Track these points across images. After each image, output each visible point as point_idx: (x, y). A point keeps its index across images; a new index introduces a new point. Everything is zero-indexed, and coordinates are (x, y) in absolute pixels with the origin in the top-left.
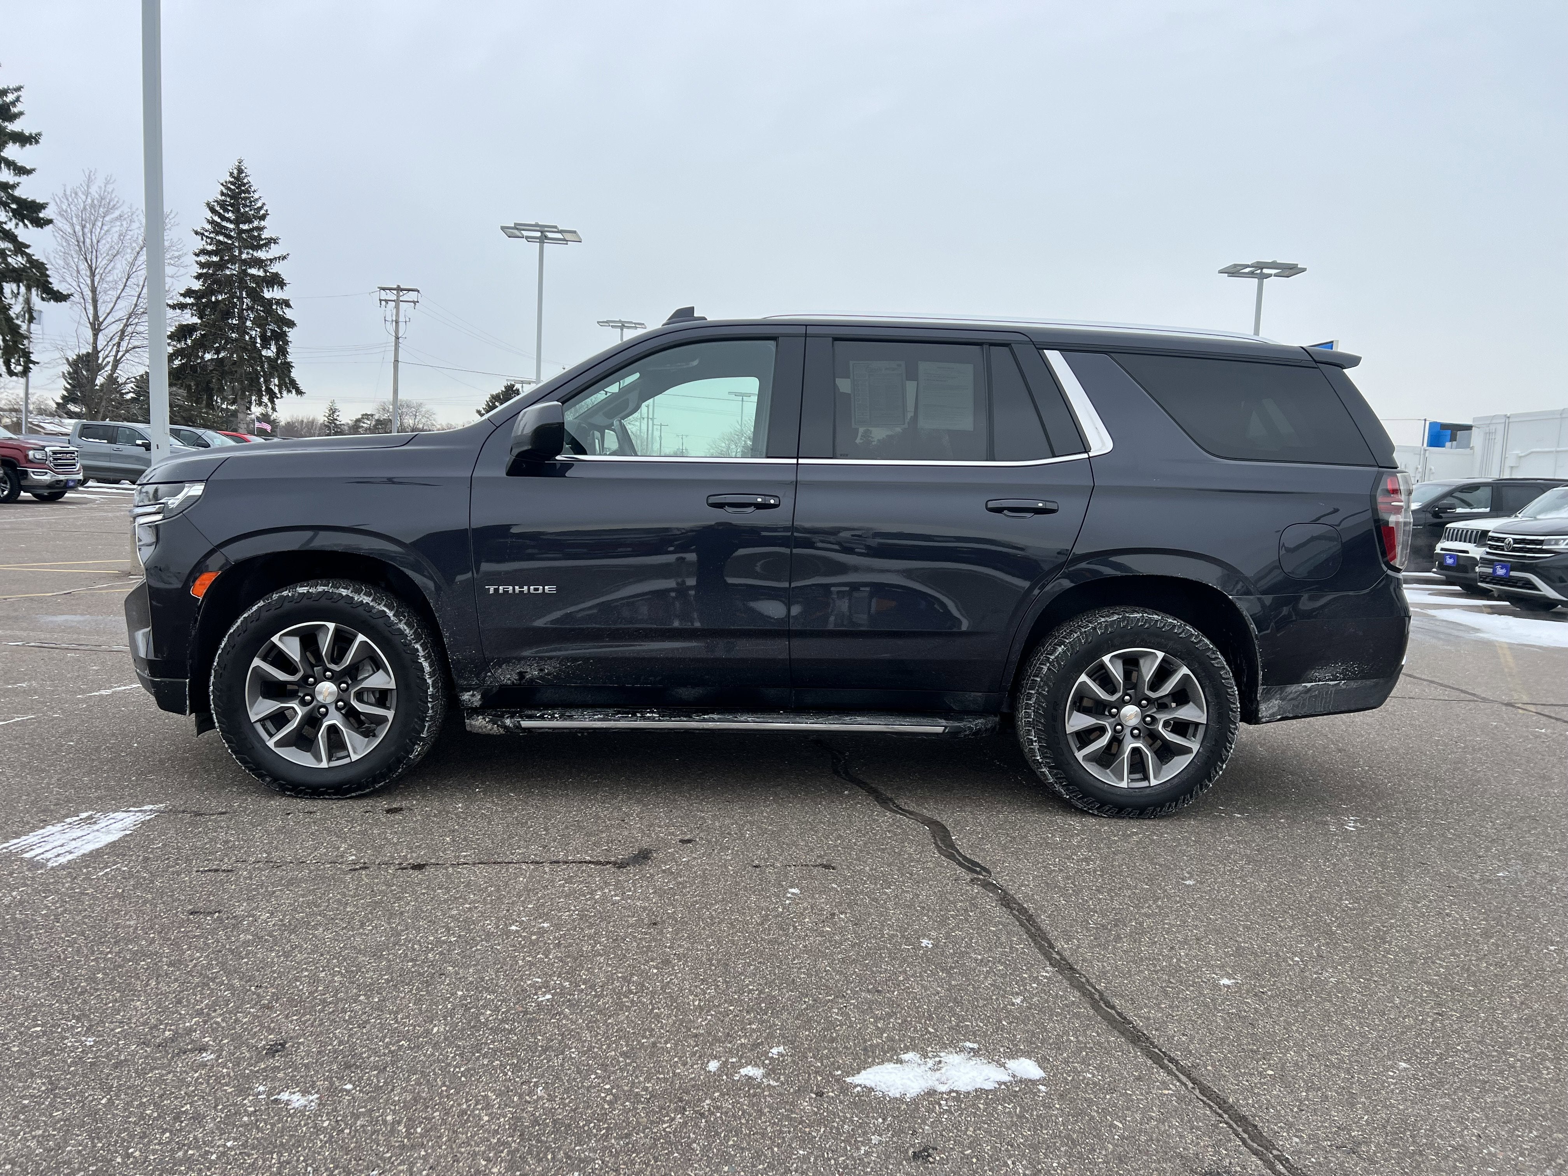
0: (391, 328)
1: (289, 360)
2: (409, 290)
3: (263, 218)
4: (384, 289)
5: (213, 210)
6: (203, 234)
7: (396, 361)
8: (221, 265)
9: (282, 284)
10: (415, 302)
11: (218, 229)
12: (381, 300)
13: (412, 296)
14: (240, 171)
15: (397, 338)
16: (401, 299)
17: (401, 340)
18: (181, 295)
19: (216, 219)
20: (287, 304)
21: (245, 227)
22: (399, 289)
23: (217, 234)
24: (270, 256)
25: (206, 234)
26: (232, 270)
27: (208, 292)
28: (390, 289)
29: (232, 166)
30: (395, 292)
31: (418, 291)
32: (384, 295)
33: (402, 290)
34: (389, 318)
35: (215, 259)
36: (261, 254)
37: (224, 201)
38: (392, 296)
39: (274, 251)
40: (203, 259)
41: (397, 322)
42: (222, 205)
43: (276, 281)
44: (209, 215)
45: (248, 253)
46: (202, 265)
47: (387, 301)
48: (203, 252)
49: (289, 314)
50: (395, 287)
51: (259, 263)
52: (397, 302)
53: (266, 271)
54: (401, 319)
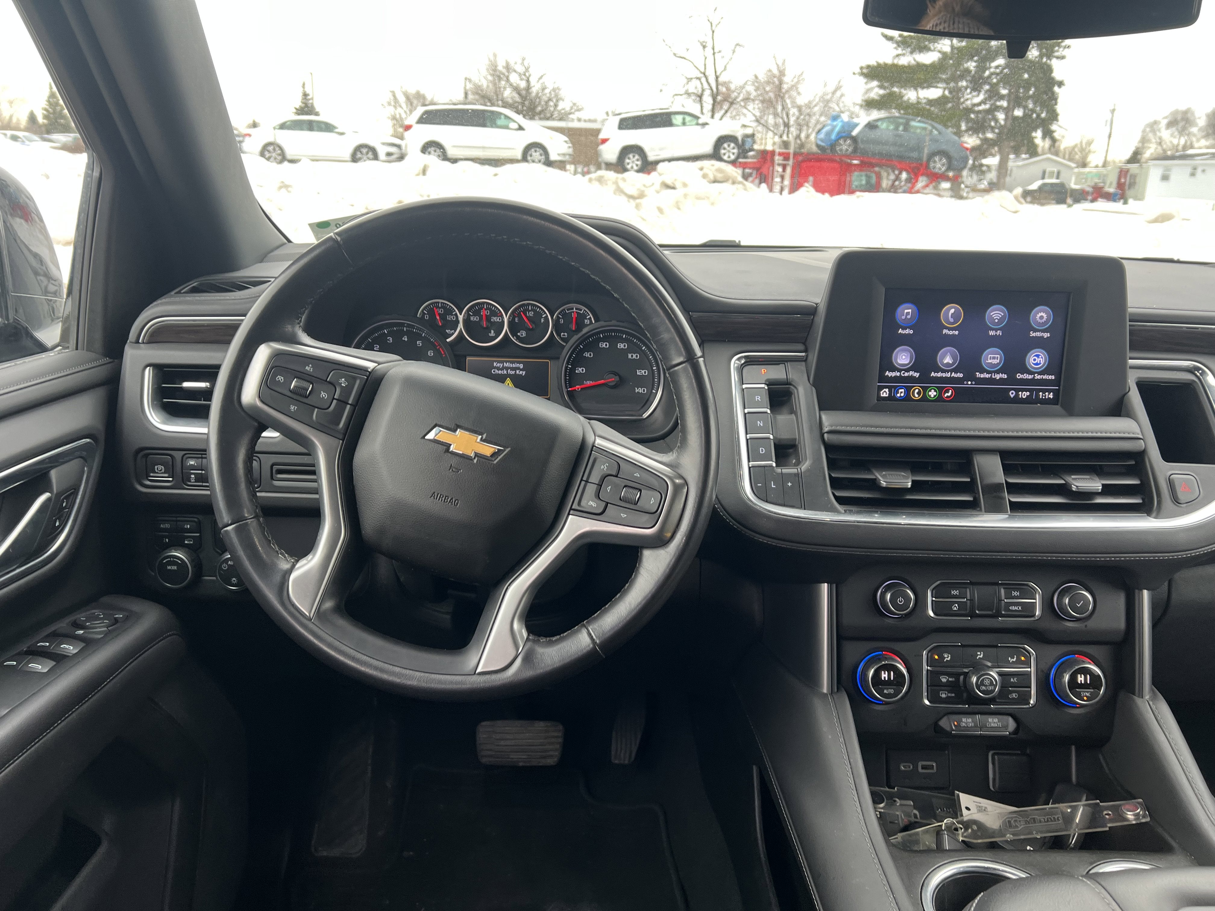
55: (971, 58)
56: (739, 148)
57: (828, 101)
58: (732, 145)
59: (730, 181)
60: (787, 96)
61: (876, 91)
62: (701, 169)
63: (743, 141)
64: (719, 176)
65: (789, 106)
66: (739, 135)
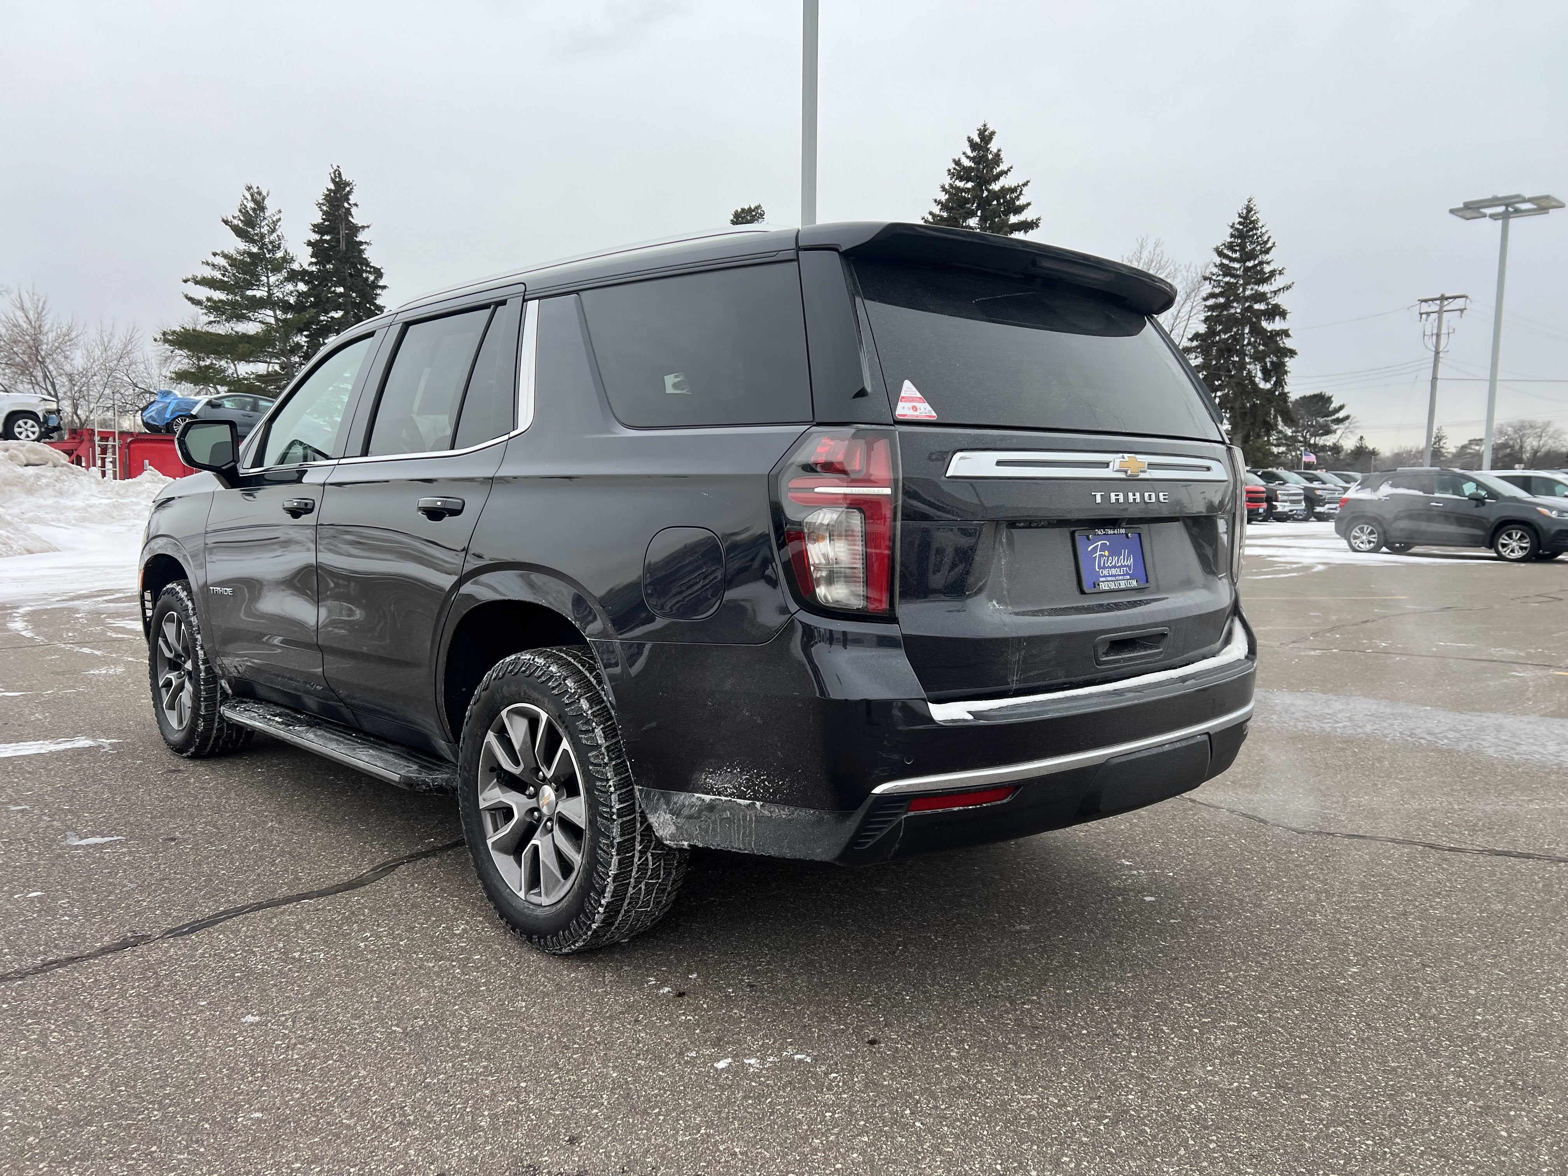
0: (1431, 343)
1: (1286, 391)
2: (1455, 298)
3: (1267, 251)
4: (1426, 301)
5: (1220, 254)
6: (1210, 279)
7: (1434, 379)
8: (1226, 306)
9: (1283, 314)
10: (1462, 310)
11: (1227, 271)
12: (1421, 314)
13: (1459, 303)
14: (1249, 210)
15: (1437, 353)
16: (1445, 309)
17: (1441, 355)
18: (1189, 339)
19: (1226, 262)
20: (1286, 333)
21: (1250, 264)
22: (1443, 298)
23: (1225, 275)
24: (1274, 287)
25: (1214, 278)
26: (1237, 309)
27: (1211, 332)
28: (1433, 300)
29: (1241, 208)
30: (1438, 302)
31: (1467, 297)
32: (1425, 307)
33: (1447, 299)
34: (1428, 332)
35: (1222, 300)
36: (1264, 288)
37: (1231, 242)
38: (1434, 307)
39: (1278, 282)
40: (1211, 302)
41: (1438, 335)
42: (1230, 247)
43: (1276, 312)
44: (1218, 260)
45: (1252, 289)
46: (1211, 308)
47: (1428, 314)
48: (1212, 295)
49: (1288, 343)
50: (1439, 296)
51: (1261, 297)
52: (1440, 312)
53: (1268, 304)
54: (1444, 330)
55: (300, 331)
56: (40, 428)
57: (112, 370)
58: (30, 422)
59: (50, 464)
60: (48, 361)
61: (182, 360)
62: (7, 450)
63: (46, 419)
64: (34, 458)
65: (54, 373)
66: (40, 412)
